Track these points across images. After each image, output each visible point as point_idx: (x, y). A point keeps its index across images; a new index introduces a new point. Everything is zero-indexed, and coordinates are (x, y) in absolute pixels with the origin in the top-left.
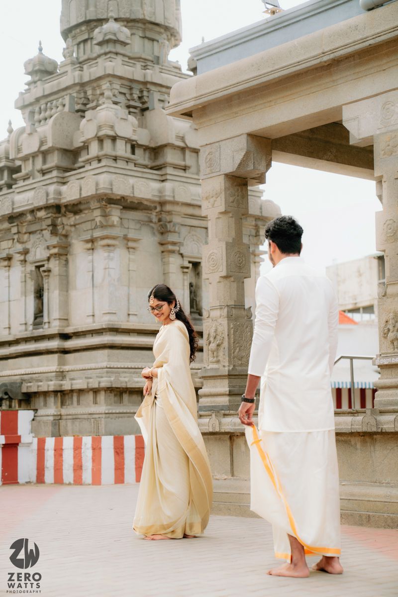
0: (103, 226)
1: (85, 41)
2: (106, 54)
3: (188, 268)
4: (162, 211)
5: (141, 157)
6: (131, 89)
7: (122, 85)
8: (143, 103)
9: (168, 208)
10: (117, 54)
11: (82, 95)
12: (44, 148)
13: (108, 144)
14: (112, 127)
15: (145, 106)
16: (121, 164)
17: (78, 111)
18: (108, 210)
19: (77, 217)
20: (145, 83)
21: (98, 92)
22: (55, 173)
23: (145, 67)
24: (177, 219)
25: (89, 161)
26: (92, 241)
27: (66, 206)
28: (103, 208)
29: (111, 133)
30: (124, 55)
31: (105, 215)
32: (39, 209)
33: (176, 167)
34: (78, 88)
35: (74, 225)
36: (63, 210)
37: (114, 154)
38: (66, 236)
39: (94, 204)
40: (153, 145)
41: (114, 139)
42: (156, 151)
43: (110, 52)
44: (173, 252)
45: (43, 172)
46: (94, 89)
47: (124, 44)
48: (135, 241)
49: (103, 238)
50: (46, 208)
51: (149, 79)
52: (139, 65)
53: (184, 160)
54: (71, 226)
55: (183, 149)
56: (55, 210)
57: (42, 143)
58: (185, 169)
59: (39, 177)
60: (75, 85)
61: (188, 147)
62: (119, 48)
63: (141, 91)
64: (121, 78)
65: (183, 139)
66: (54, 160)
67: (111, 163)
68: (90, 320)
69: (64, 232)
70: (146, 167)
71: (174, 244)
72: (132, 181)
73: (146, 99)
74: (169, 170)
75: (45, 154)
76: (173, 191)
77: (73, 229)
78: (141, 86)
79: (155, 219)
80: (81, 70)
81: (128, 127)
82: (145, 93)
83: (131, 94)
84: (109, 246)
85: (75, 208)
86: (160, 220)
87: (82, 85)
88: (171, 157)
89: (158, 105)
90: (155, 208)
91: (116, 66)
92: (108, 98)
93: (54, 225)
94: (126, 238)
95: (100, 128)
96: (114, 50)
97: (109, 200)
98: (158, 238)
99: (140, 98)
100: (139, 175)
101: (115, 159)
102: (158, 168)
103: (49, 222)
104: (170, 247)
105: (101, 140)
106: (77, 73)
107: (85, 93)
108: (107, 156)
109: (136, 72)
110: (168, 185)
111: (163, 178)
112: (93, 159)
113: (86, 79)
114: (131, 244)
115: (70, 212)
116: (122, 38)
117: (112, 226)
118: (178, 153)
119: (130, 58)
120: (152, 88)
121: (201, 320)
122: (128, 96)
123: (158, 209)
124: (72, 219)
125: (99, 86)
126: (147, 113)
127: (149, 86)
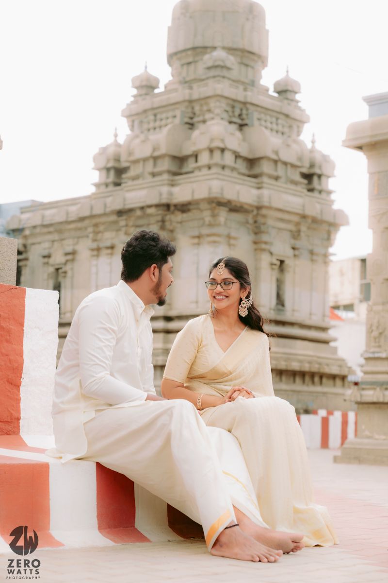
0: (210, 225)
1: (189, 63)
2: (214, 77)
3: (275, 265)
4: (258, 214)
5: (241, 166)
6: (233, 107)
7: (228, 104)
8: (242, 120)
9: (264, 212)
10: (224, 77)
11: (190, 110)
12: (156, 154)
13: (217, 154)
14: (223, 141)
15: (244, 122)
16: (227, 172)
17: (187, 123)
18: (216, 212)
19: (185, 215)
20: (245, 103)
21: (205, 108)
22: (165, 176)
23: (245, 90)
24: (270, 222)
25: (199, 168)
26: (199, 237)
27: (175, 206)
28: (212, 209)
29: (221, 145)
30: (229, 79)
31: (214, 216)
32: (150, 206)
33: (270, 177)
34: (186, 104)
35: (181, 223)
36: (172, 208)
37: (222, 163)
38: (172, 231)
39: (203, 206)
40: (251, 156)
41: (223, 150)
42: (252, 162)
43: (218, 76)
44: (264, 250)
45: (154, 175)
46: (201, 105)
47: (229, 69)
48: (235, 238)
49: (208, 235)
50: (157, 206)
51: (249, 100)
52: (241, 87)
53: (276, 170)
54: (178, 222)
55: (276, 162)
56: (165, 208)
57: (154, 150)
58: (277, 178)
59: (149, 179)
60: (184, 101)
61: (280, 160)
62: (225, 73)
63: (241, 110)
64: (226, 98)
65: (277, 153)
66: (165, 165)
67: (219, 170)
68: (193, 306)
69: (171, 228)
70: (244, 175)
71: (266, 243)
72: (238, 187)
73: (244, 116)
74: (265, 179)
75: (155, 159)
76: (270, 198)
77: (179, 225)
78: (241, 106)
79: (251, 221)
80: (191, 88)
81: (234, 140)
82: (244, 112)
83: (233, 112)
84: (215, 242)
85: (184, 208)
86: (255, 222)
87: (191, 102)
88: (266, 168)
89: (256, 123)
90: (252, 211)
91: (223, 88)
92: (218, 115)
93: (163, 221)
94: (229, 237)
95: (212, 140)
96: (221, 74)
97: (218, 203)
98: (252, 237)
99: (240, 115)
100: (240, 182)
101: (223, 167)
102: (255, 176)
103: (159, 218)
104: (263, 246)
105: (211, 151)
106: (187, 91)
107: (193, 108)
108: (216, 165)
109: (238, 94)
110: (265, 192)
111: (260, 186)
112: (203, 166)
113: (195, 96)
114: (232, 242)
115: (179, 210)
116: (229, 64)
117: (219, 225)
118: (272, 164)
119: (234, 81)
120: (251, 108)
121: (283, 310)
122: (231, 114)
123: (255, 212)
124: (179, 216)
125: (207, 104)
126: (245, 129)
127: (248, 106)
